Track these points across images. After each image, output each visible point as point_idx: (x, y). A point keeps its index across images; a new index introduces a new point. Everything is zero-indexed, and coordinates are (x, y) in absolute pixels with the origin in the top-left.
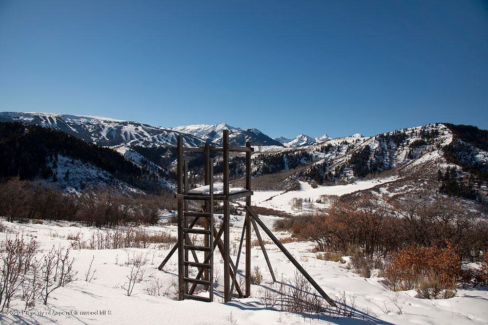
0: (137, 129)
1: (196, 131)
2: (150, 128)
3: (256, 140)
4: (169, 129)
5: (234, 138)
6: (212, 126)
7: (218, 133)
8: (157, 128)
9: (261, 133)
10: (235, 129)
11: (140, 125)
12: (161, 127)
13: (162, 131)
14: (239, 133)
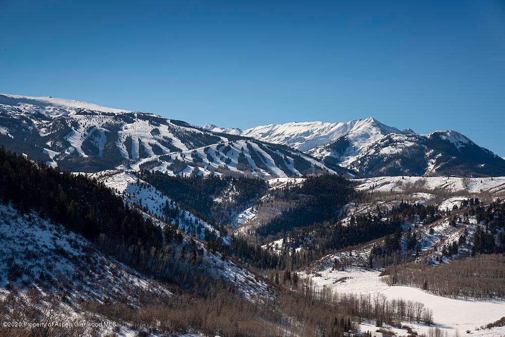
0: (156, 132)
1: (299, 138)
2: (188, 129)
3: (455, 163)
4: (233, 132)
5: (397, 156)
6: (340, 125)
7: (356, 144)
8: (205, 131)
9: (470, 142)
10: (398, 132)
11: (164, 121)
12: (214, 126)
13: (216, 138)
14: (409, 144)
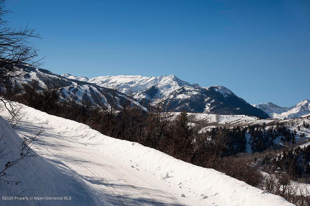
0: (28, 76)
1: (126, 86)
2: (51, 76)
3: (222, 106)
4: (82, 80)
5: (187, 100)
6: (153, 78)
7: (162, 91)
8: (62, 77)
9: (232, 94)
10: (189, 85)
11: (34, 70)
12: (70, 75)
13: (70, 82)
14: (195, 93)
